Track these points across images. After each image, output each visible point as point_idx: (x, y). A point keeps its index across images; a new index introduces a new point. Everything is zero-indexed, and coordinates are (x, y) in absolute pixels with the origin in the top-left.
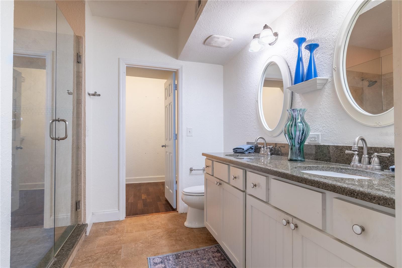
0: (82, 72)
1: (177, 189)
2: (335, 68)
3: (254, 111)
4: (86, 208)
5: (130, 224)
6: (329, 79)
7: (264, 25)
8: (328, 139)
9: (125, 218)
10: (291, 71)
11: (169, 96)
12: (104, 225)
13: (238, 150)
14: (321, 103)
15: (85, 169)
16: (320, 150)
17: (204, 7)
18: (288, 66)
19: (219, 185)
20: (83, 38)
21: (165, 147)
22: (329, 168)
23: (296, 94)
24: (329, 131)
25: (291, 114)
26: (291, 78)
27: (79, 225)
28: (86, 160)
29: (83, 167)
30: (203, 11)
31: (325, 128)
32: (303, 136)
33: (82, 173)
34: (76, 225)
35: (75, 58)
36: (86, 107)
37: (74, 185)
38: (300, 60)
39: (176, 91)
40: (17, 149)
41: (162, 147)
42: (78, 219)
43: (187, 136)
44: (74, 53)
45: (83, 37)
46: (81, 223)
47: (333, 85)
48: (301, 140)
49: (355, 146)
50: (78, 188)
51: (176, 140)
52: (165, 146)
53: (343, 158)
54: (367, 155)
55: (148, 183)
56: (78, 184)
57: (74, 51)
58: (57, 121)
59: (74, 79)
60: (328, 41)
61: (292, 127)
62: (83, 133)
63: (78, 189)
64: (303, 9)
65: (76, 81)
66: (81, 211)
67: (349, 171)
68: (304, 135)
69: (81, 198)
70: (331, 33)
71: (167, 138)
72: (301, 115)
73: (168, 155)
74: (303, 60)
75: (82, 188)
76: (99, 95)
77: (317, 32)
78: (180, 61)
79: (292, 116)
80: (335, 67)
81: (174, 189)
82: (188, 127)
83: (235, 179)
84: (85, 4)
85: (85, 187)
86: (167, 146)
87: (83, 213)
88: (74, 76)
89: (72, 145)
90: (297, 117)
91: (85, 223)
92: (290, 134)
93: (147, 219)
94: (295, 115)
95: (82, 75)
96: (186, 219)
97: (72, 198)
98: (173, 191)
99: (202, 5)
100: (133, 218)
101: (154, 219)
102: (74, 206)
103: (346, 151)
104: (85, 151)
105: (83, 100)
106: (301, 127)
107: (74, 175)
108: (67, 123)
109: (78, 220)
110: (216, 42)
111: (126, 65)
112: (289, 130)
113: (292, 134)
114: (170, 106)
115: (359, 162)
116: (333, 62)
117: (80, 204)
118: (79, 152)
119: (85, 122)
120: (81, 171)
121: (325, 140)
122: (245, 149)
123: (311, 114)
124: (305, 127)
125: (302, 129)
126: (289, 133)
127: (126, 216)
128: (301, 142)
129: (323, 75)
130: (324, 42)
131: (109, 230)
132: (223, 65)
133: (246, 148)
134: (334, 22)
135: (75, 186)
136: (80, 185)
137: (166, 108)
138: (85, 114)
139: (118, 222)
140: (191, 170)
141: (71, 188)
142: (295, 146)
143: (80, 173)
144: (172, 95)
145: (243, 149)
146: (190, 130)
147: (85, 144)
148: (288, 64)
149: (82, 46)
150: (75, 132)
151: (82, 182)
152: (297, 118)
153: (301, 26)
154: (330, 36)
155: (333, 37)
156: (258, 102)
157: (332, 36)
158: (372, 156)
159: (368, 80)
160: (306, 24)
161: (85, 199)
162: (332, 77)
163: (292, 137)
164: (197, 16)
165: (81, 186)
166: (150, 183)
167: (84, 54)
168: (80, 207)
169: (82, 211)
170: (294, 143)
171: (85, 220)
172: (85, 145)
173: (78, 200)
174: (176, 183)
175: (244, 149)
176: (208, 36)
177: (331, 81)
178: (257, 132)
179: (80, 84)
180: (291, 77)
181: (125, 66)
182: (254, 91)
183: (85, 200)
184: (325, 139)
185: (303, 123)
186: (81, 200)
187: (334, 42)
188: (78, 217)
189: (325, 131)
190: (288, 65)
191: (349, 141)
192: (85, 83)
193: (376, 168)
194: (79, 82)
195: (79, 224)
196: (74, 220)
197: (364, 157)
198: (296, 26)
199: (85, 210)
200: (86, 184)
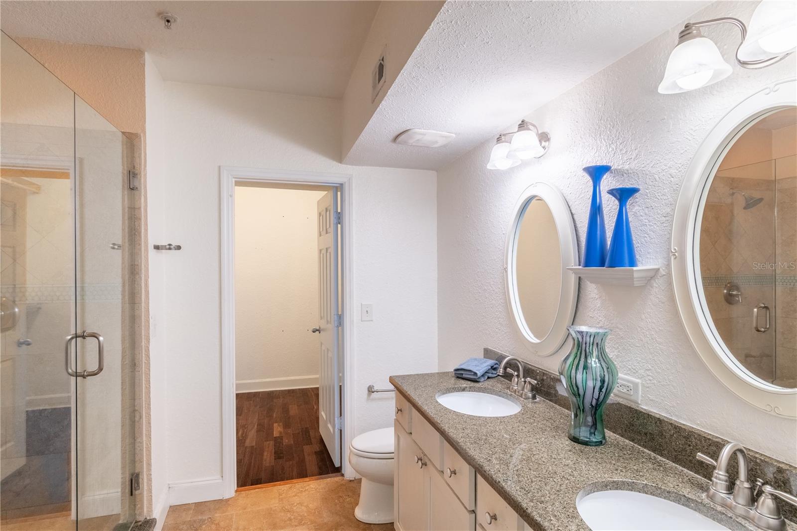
0: (140, 208)
1: (341, 428)
2: (676, 252)
3: (500, 286)
4: (151, 486)
5: (245, 509)
6: (661, 269)
7: (520, 122)
8: (657, 400)
9: (236, 491)
10: (579, 225)
11: (327, 233)
12: (191, 512)
13: (465, 374)
14: (643, 317)
15: (149, 408)
16: (639, 421)
17: (389, 89)
18: (572, 213)
19: (421, 468)
20: (141, 138)
21: (320, 333)
22: (659, 490)
23: (588, 283)
24: (660, 382)
25: (576, 340)
26: (577, 240)
27: (138, 522)
28: (151, 388)
29: (145, 404)
30: (387, 95)
31: (652, 373)
32: (601, 393)
33: (144, 417)
34: (131, 523)
35: (126, 178)
36: (149, 280)
37: (127, 441)
38: (596, 210)
39: (339, 226)
40: (19, 346)
41: (314, 332)
42: (135, 510)
43: (362, 321)
44: (124, 169)
45: (140, 135)
46: (142, 519)
47: (670, 284)
48: (597, 400)
49: (720, 473)
50: (136, 447)
51: (340, 328)
52: (319, 330)
53: (691, 458)
54: (748, 482)
55: (289, 391)
56: (135, 440)
57: (123, 165)
58: (79, 337)
59: (123, 223)
60: (660, 185)
61: (578, 373)
62: (143, 334)
63: (134, 449)
64: (605, 99)
65: (129, 228)
66: (142, 494)
67: (706, 511)
68: (604, 390)
69: (142, 467)
70: (667, 167)
71: (322, 315)
72: (597, 343)
73: (324, 350)
74: (604, 209)
75: (144, 447)
76: (179, 248)
77: (636, 156)
78: (346, 166)
79: (579, 343)
80: (675, 249)
81: (336, 428)
82: (363, 303)
83: (453, 475)
84: (144, 65)
85: (150, 444)
86: (324, 330)
87: (147, 496)
88: (123, 218)
89: (122, 359)
90: (589, 349)
91: (150, 516)
92: (572, 386)
93: (280, 495)
94: (586, 344)
95: (141, 214)
96: (359, 496)
97: (123, 467)
98: (334, 427)
99: (385, 82)
100: (252, 491)
101: (294, 496)
102: (128, 483)
103: (698, 453)
104: (150, 370)
105: (143, 265)
106: (598, 370)
107: (128, 421)
108: (101, 339)
109: (136, 512)
110: (418, 140)
111: (234, 180)
112: (572, 377)
113: (577, 387)
114: (328, 254)
115: (729, 491)
116: (670, 234)
117: (140, 480)
118: (137, 373)
119: (149, 311)
120: (140, 413)
121: (650, 400)
122: (479, 374)
123: (621, 334)
124: (606, 373)
125: (599, 379)
126: (572, 384)
127: (238, 487)
128: (597, 404)
129: (648, 256)
130: (651, 183)
131: (201, 526)
132: (437, 171)
133: (481, 371)
134: (673, 145)
135: (130, 444)
136: (138, 440)
137: (320, 253)
138: (148, 294)
139: (221, 504)
140: (371, 390)
141: (122, 447)
142: (583, 411)
143: (138, 417)
144: (331, 230)
145: (475, 374)
146: (367, 309)
147: (148, 356)
148: (571, 208)
149: (140, 154)
150: (127, 333)
151: (144, 435)
152: (589, 352)
153: (600, 134)
154: (664, 174)
155: (672, 179)
156: (506, 272)
157: (670, 176)
158: (759, 482)
159: (744, 195)
160: (610, 132)
161: (149, 469)
162: (668, 265)
163: (577, 393)
164: (375, 98)
165: (141, 443)
166: (293, 391)
167: (145, 169)
168: (139, 487)
169: (145, 493)
170: (582, 405)
171: (151, 511)
172: (149, 358)
173: (136, 471)
174: (341, 415)
175: (477, 372)
176: (401, 131)
177: (664, 275)
178: (506, 333)
179: (137, 233)
180: (577, 238)
181: (232, 181)
182: (499, 245)
183: (151, 470)
184: (651, 397)
185: (603, 364)
186: (142, 472)
187: (674, 189)
188: (135, 505)
189: (650, 380)
190: (571, 211)
191: (705, 422)
192: (146, 230)
193: (768, 524)
194: (134, 229)
195: (138, 520)
196: (128, 513)
197: (740, 486)
198: (590, 130)
199: (150, 490)
200: (150, 438)
